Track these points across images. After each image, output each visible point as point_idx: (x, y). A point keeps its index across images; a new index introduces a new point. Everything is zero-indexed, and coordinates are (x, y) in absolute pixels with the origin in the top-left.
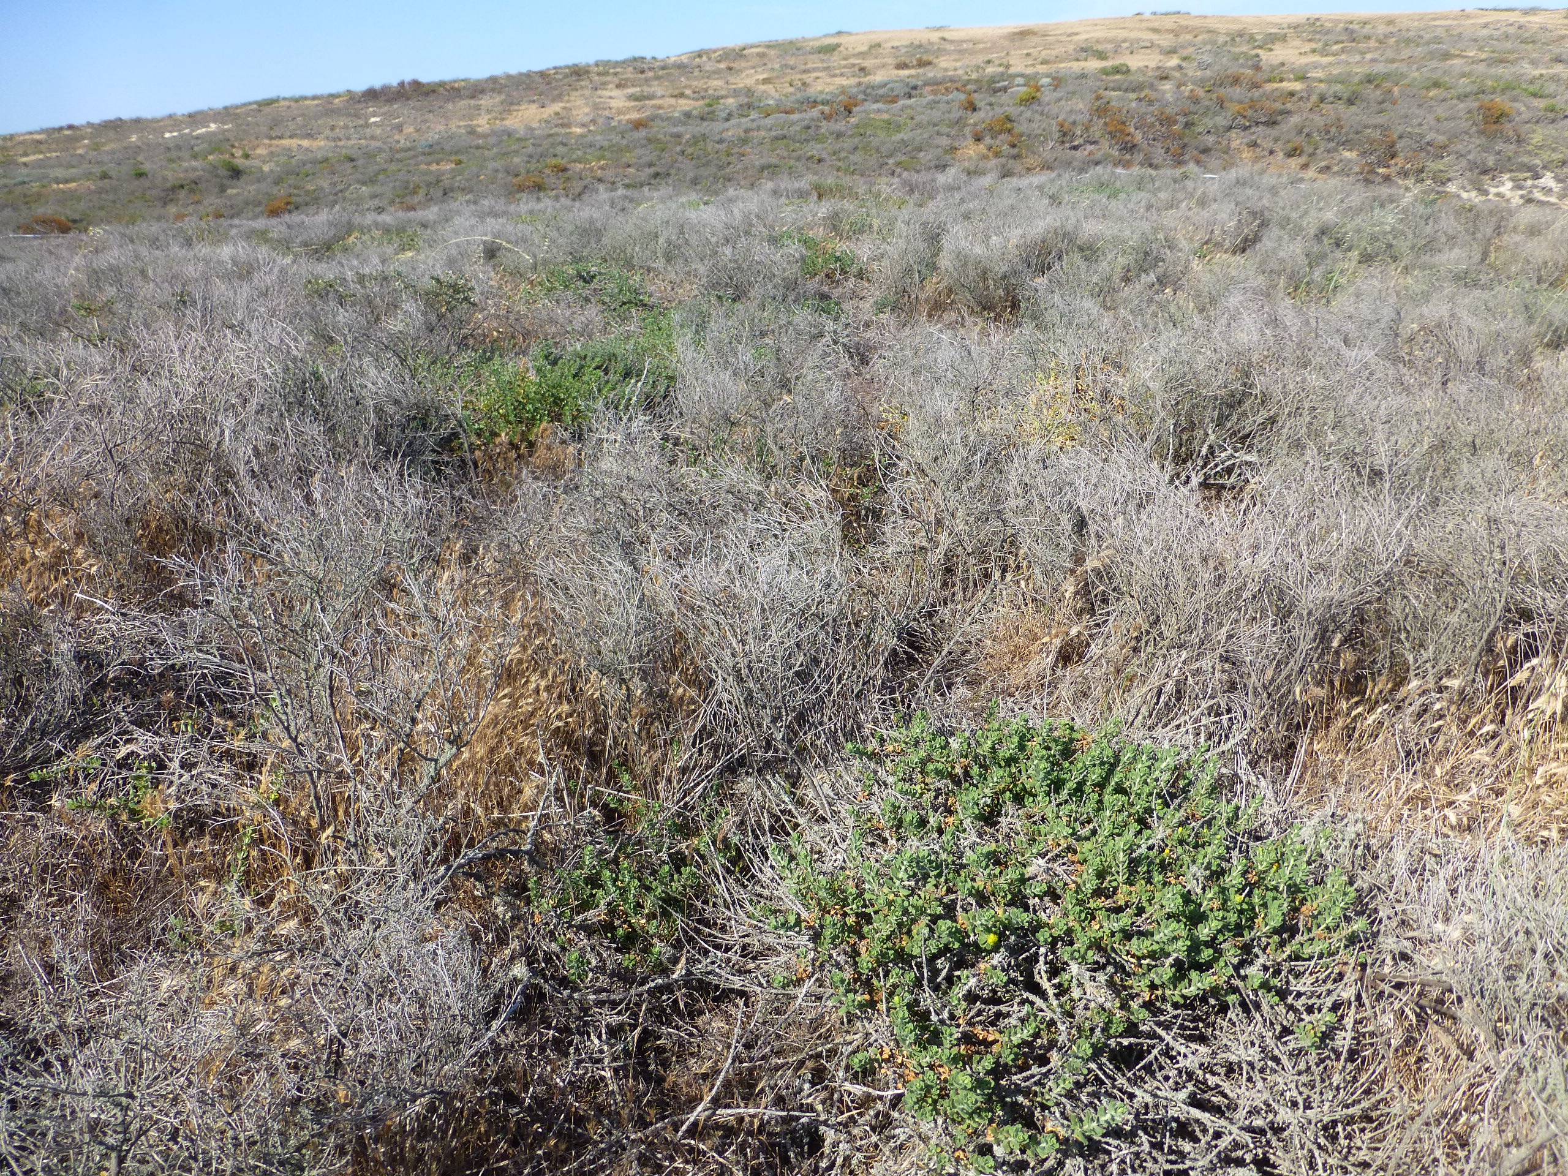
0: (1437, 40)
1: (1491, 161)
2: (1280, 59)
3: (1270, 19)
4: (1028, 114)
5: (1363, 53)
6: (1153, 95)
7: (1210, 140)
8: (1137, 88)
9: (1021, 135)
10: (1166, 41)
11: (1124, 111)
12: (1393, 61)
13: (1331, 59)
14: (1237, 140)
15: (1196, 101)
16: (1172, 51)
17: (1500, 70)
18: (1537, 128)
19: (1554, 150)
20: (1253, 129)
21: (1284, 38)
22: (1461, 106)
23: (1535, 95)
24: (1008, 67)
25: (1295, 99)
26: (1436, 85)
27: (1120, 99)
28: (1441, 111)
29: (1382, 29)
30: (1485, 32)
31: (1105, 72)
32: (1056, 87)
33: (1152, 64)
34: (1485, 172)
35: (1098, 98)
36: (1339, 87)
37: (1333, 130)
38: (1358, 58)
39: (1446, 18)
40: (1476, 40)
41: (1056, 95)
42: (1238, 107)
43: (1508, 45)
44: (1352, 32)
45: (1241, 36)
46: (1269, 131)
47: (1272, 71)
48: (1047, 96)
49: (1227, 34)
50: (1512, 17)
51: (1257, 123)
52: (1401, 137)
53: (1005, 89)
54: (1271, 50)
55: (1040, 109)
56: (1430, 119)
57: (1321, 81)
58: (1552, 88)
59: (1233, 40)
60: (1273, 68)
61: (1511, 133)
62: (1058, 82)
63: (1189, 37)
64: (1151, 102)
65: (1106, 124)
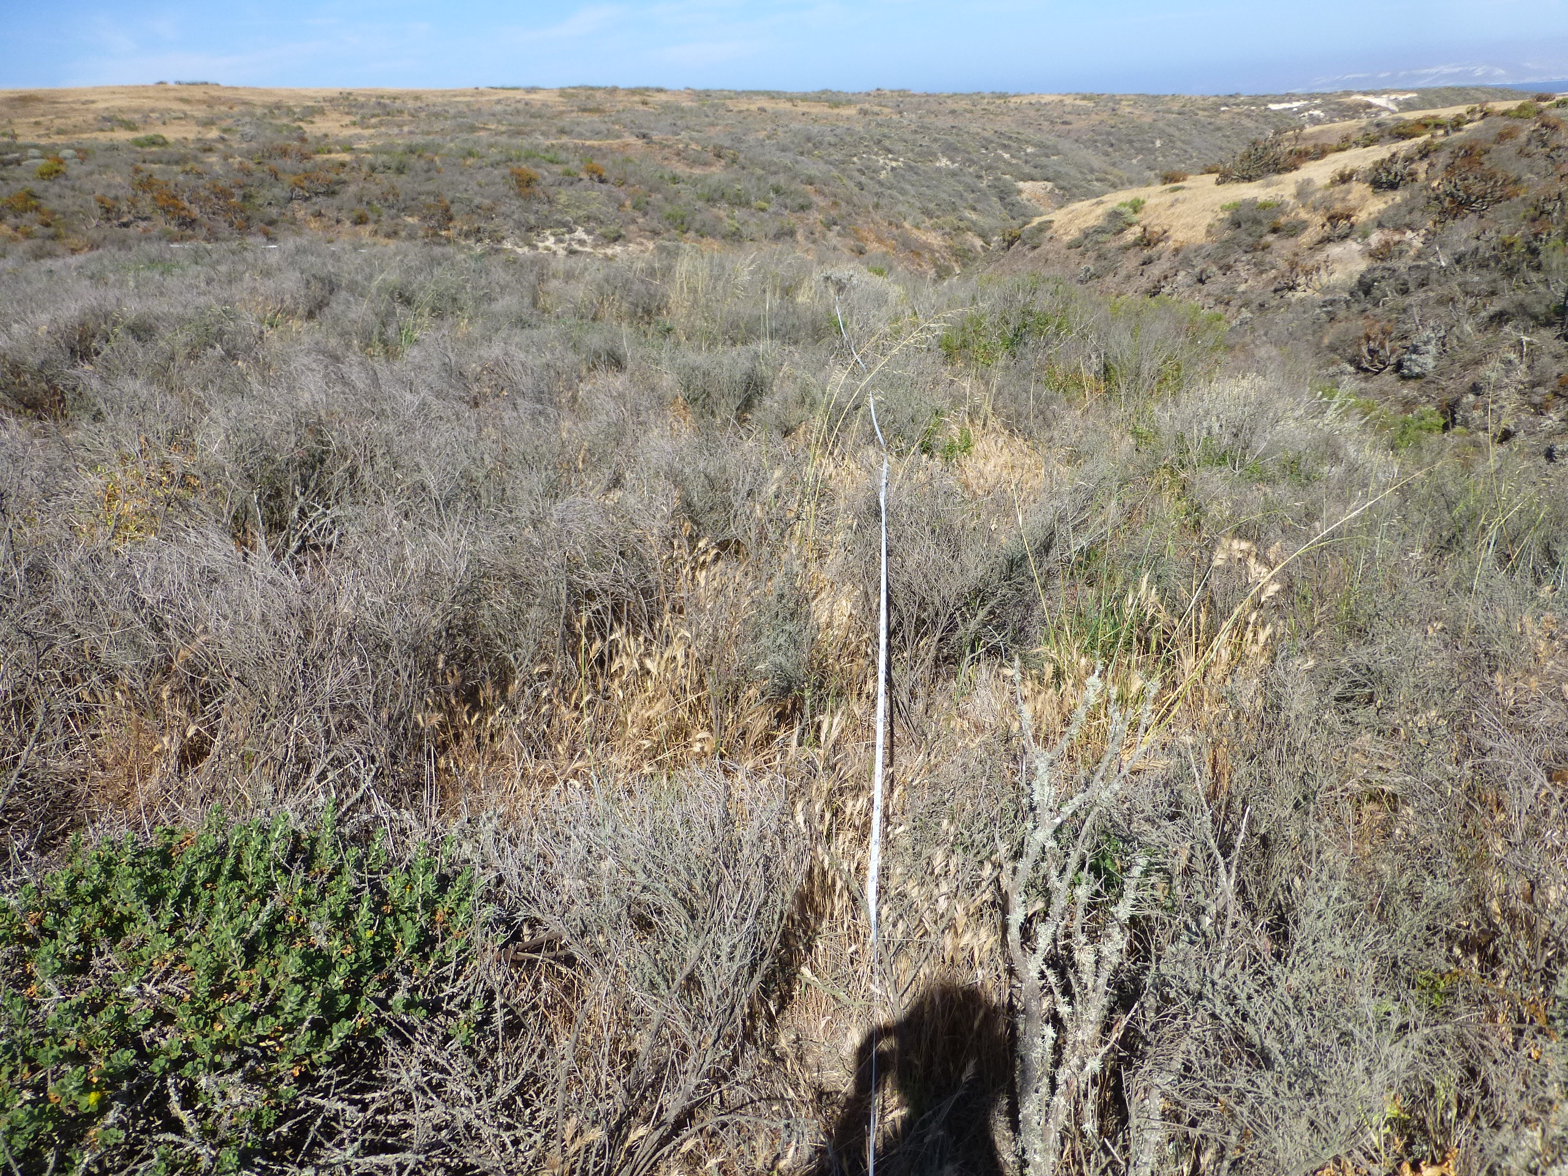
0: (461, 114)
1: (532, 220)
2: (324, 131)
3: (303, 93)
4: (56, 189)
5: (400, 126)
6: (199, 168)
7: (274, 212)
8: (181, 160)
9: (54, 213)
10: (200, 112)
11: (172, 185)
12: (428, 133)
13: (372, 131)
14: (301, 211)
15: (249, 173)
16: (208, 123)
17: (518, 141)
18: (561, 189)
19: (579, 208)
20: (314, 199)
21: (321, 112)
22: (496, 172)
23: (551, 162)
24: (14, 136)
25: (347, 169)
26: (470, 154)
27: (164, 172)
28: (480, 177)
29: (411, 104)
30: (499, 108)
31: (137, 142)
32: (83, 161)
33: (191, 136)
34: (530, 230)
35: (137, 171)
36: (385, 157)
37: (391, 197)
38: (396, 130)
39: (465, 95)
40: (494, 115)
41: (86, 168)
42: (293, 179)
43: (521, 120)
44: (385, 106)
45: (278, 108)
46: (330, 201)
47: (318, 143)
48: (74, 169)
49: (264, 106)
50: (519, 95)
51: (317, 194)
52: (452, 202)
53: (18, 162)
54: (312, 122)
55: (69, 183)
56: (473, 184)
57: (367, 152)
58: (563, 155)
59: (271, 112)
60: (318, 140)
61: (542, 195)
62: (83, 154)
63: (224, 108)
64: (199, 175)
65: (154, 199)
